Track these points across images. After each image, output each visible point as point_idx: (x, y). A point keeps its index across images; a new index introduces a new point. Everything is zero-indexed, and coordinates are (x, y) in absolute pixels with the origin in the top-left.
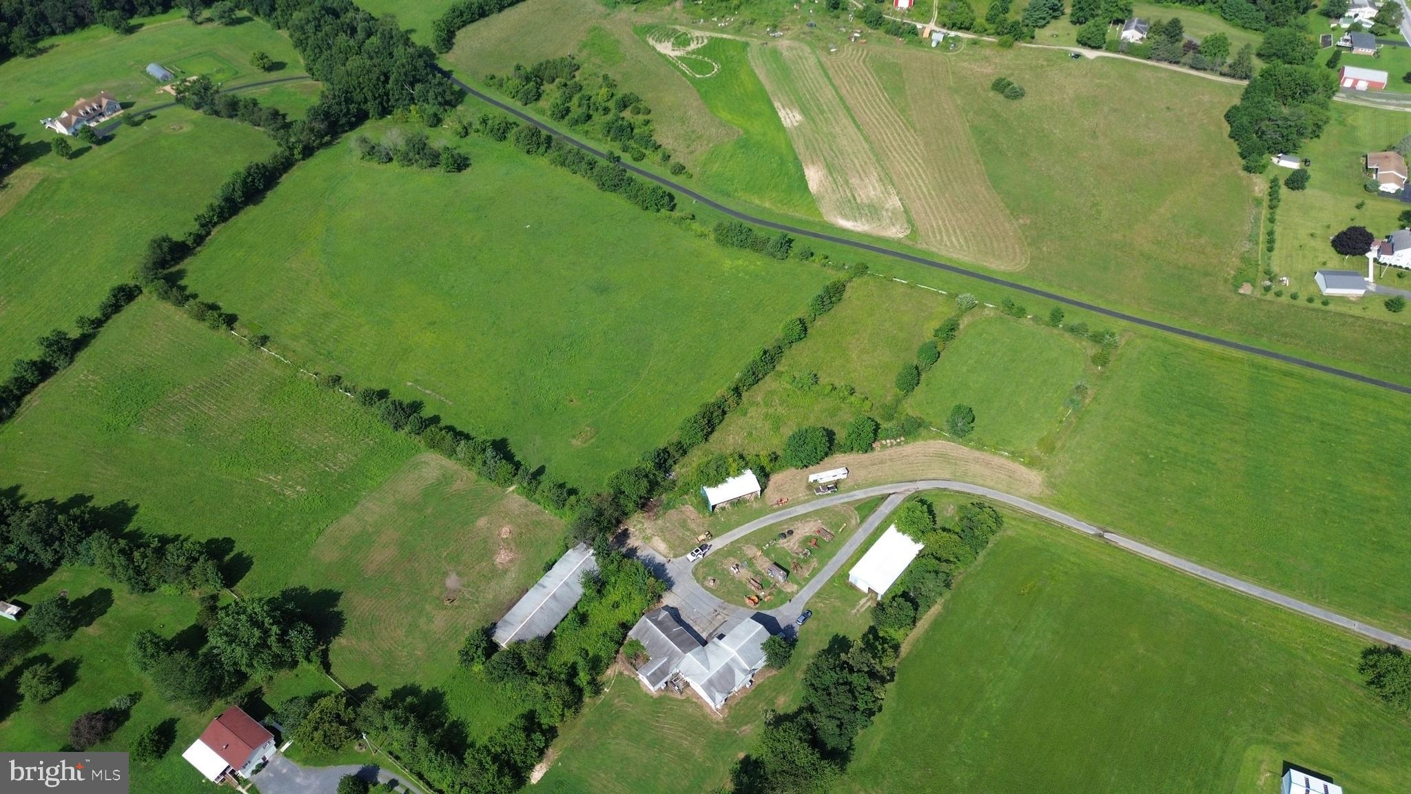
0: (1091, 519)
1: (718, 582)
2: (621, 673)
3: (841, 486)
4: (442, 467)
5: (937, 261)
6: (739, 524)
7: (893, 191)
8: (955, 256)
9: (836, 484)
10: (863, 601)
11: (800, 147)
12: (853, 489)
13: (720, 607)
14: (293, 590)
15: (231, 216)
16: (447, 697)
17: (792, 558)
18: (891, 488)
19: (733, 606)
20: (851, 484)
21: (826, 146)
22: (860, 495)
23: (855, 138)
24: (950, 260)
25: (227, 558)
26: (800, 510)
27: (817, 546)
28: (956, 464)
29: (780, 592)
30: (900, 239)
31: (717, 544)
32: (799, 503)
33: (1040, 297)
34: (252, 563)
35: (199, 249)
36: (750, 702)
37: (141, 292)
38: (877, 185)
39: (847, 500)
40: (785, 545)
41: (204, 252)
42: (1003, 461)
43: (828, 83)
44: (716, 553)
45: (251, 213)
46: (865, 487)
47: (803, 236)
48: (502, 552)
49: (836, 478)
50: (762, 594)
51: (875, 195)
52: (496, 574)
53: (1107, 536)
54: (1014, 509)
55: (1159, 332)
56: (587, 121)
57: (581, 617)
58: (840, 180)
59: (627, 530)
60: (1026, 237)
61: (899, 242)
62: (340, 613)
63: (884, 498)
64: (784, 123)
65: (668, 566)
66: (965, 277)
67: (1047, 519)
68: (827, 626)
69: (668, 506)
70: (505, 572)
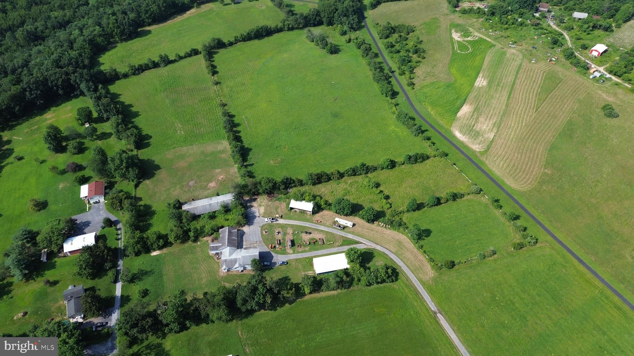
0: (438, 304)
1: (267, 233)
2: (208, 241)
3: (346, 229)
4: (226, 147)
5: (483, 167)
6: (295, 219)
7: (495, 130)
8: (494, 169)
9: (344, 227)
10: (311, 272)
11: (471, 96)
12: (350, 233)
13: (259, 242)
14: (151, 160)
15: (247, 40)
16: (156, 215)
17: (301, 242)
18: (365, 241)
19: (264, 244)
20: (351, 230)
21: (485, 100)
22: (350, 236)
23: (502, 102)
24: (490, 170)
25: (146, 141)
26: (322, 228)
27: (314, 243)
28: (402, 248)
29: (285, 250)
30: (475, 151)
31: (281, 221)
32: (324, 225)
33: (517, 206)
34: (149, 146)
35: (229, 47)
36: (236, 277)
37: (201, 53)
38: (490, 125)
39: (343, 235)
40: (303, 236)
41: (230, 49)
42: (424, 259)
43: (515, 74)
44: (277, 224)
45: (256, 42)
46: (355, 235)
47: (433, 131)
48: (214, 183)
49: (347, 225)
50: (277, 246)
51: (485, 129)
52: (205, 188)
53: (439, 315)
54: (408, 279)
55: (565, 251)
56: (396, 53)
57: (212, 216)
58: (475, 116)
59: (257, 199)
60: (541, 178)
61: (474, 152)
62: (155, 174)
63: (358, 243)
64: (476, 83)
65: (257, 218)
66: (489, 180)
67: (418, 291)
68: (288, 271)
69: (279, 199)
70: (209, 189)
